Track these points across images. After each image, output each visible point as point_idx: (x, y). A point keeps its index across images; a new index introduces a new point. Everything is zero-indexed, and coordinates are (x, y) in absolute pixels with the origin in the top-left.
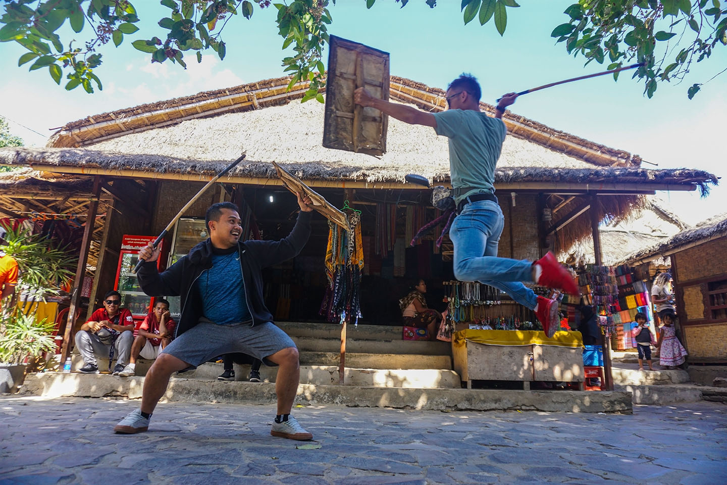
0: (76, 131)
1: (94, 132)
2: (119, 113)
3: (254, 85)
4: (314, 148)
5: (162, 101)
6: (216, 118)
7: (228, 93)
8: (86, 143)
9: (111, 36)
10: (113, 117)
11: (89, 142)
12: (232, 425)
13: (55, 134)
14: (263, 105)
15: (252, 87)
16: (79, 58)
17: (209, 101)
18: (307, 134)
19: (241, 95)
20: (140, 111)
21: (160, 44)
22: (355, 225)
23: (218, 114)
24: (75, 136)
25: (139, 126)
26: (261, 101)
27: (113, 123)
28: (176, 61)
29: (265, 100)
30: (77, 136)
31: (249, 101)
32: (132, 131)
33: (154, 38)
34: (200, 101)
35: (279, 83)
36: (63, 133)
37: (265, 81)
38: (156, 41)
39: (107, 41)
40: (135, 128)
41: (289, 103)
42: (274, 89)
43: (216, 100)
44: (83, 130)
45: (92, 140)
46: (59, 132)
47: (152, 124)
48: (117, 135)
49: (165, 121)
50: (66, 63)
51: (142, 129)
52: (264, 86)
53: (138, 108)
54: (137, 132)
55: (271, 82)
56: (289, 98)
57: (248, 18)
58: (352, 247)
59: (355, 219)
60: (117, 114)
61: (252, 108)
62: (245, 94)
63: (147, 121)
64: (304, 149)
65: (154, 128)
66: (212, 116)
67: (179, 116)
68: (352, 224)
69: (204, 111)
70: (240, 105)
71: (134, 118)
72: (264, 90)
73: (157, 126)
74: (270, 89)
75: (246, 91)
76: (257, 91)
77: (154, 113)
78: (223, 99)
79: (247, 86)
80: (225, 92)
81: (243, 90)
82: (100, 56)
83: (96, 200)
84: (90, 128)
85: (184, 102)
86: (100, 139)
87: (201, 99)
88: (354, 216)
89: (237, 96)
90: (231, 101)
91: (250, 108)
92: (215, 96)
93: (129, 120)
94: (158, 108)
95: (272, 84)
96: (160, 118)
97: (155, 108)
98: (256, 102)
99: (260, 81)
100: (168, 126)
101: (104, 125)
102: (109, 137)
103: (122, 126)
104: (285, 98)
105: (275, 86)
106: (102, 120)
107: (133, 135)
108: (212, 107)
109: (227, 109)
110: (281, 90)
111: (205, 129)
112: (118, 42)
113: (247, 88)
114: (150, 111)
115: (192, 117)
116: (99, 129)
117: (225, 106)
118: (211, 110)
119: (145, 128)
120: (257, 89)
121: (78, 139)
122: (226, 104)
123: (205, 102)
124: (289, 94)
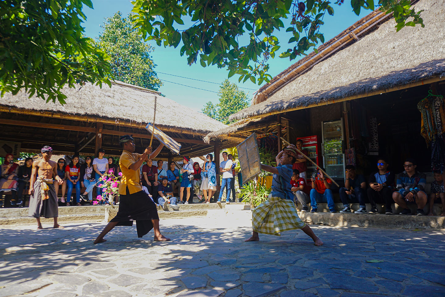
0: (264, 91)
1: (272, 88)
2: (281, 75)
3: (352, 27)
4: (401, 57)
5: (301, 59)
6: (333, 57)
7: (336, 39)
8: (270, 94)
9: (270, 55)
10: (279, 77)
11: (271, 94)
12: (365, 244)
13: (256, 96)
14: (360, 37)
15: (351, 29)
16: (260, 69)
17: (326, 49)
18: (394, 48)
19: (345, 37)
20: (290, 69)
21: (292, 50)
22: (439, 107)
23: (334, 54)
24: (264, 93)
25: (292, 77)
26: (358, 34)
27: (279, 80)
28: (301, 55)
29: (361, 33)
30: (265, 93)
31: (351, 37)
32: (289, 81)
33: (288, 50)
34: (321, 51)
35: (369, 18)
36: (259, 94)
37: (358, 22)
38: (289, 50)
39: (268, 58)
40: (290, 79)
41: (378, 28)
42: (366, 23)
43: (330, 46)
44: (267, 89)
45: (272, 92)
46: (257, 94)
47: (298, 74)
48: (283, 85)
49: (305, 69)
50: (255, 74)
51: (294, 78)
52: (359, 25)
53: (290, 68)
54: (292, 81)
55: (363, 20)
56: (379, 24)
57: (332, 15)
58: (439, 122)
59: (438, 102)
60: (280, 75)
61: (354, 41)
62: (348, 35)
63: (295, 73)
64: (393, 60)
65: (300, 76)
66: (330, 56)
67: (311, 63)
68: (436, 106)
69: (325, 55)
70: (346, 43)
71: (289, 74)
72: (359, 28)
73: (301, 73)
74: (363, 25)
75: (347, 33)
76: (355, 30)
77: (298, 68)
78: (334, 44)
79: (347, 30)
80: (334, 40)
81: (345, 33)
82: (268, 65)
83: (280, 124)
84: (270, 87)
85: (312, 55)
86: (275, 90)
87: (321, 49)
88: (437, 100)
89: (342, 38)
90: (339, 42)
91: (353, 41)
92: (329, 44)
93: (287, 76)
94: (299, 64)
95: (364, 21)
96: (302, 68)
97: (298, 65)
98: (356, 37)
99: (355, 23)
100: (307, 71)
101: (275, 83)
102: (279, 88)
103: (284, 80)
104: (375, 25)
105: (366, 21)
106: (274, 81)
107: (290, 83)
108: (329, 51)
109: (338, 48)
110: (371, 21)
111: (327, 67)
112: (273, 55)
113: (348, 31)
114: (296, 68)
115: (319, 61)
116: (274, 86)
117: (336, 47)
118: (329, 53)
119: (295, 77)
120: (355, 29)
121: (266, 94)
122: (336, 46)
123: (324, 50)
124: (377, 22)
